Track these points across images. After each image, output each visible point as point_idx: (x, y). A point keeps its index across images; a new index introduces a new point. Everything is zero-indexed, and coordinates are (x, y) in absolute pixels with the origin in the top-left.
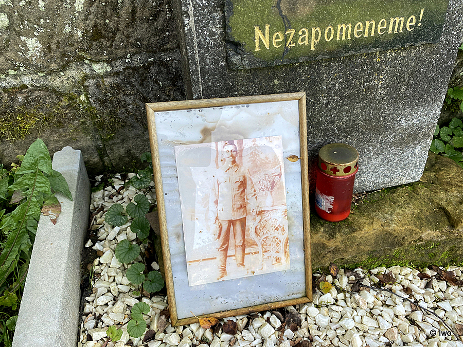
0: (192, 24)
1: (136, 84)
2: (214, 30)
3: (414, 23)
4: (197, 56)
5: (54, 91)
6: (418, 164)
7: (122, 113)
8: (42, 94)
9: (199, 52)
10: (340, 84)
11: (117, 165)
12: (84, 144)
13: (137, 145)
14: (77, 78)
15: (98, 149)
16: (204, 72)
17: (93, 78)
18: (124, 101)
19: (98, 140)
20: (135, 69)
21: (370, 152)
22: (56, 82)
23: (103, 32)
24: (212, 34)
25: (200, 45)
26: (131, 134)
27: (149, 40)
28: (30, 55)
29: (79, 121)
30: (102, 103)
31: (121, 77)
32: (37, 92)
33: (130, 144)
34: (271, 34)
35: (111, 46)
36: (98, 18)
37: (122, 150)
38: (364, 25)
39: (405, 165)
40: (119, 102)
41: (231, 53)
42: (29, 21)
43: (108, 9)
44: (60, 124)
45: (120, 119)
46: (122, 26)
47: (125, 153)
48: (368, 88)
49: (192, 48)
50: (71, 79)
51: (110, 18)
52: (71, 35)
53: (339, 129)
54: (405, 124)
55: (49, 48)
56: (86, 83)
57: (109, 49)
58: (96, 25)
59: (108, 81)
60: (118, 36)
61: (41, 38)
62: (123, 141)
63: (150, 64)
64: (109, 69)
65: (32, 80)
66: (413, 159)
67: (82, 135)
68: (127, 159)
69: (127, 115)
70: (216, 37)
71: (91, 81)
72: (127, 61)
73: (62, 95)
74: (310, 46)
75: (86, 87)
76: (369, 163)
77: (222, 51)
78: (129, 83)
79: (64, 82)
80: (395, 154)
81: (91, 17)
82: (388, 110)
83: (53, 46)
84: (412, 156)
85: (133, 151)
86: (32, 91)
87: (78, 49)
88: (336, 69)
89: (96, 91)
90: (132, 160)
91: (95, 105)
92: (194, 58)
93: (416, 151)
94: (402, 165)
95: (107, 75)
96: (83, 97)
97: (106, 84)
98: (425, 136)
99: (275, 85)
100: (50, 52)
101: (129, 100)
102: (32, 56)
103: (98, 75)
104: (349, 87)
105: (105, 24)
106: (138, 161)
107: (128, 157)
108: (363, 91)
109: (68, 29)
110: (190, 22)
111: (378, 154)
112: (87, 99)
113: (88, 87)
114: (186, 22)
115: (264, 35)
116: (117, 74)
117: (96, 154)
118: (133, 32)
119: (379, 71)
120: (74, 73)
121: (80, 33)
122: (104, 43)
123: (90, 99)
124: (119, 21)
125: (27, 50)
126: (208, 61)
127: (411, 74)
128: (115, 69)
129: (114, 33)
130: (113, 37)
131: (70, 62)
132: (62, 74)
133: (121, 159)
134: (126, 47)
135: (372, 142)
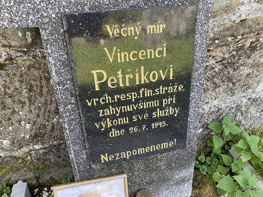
0: (73, 156)
1: (55, 151)
2: (83, 157)
3: (172, 144)
4: (76, 167)
5: (15, 157)
6: (187, 190)
7: (48, 163)
8: (9, 159)
9: (77, 165)
10: (143, 167)
11: (46, 183)
12: (29, 177)
13: (55, 174)
14: (26, 151)
15: (36, 177)
16: (79, 172)
17: (34, 150)
18: (49, 158)
19: (36, 173)
20: (54, 146)
21: (163, 189)
22: (16, 154)
23: (39, 134)
24: (82, 158)
25: (77, 163)
26: (53, 171)
27: (60, 136)
28: (4, 146)
29: (27, 168)
30: (38, 159)
31: (48, 149)
32: (6, 159)
33: (52, 174)
34: (108, 156)
35: (42, 140)
36: (37, 130)
37: (48, 177)
38: (150, 148)
39: (181, 192)
40: (47, 159)
41: (92, 163)
42: (4, 134)
43: (41, 127)
44: (18, 170)
45: (47, 165)
46: (48, 132)
47: (50, 178)
48: (157, 167)
49: (74, 164)
50: (24, 152)
51: (42, 130)
52: (24, 137)
53: (146, 183)
54: (177, 177)
55: (14, 142)
56: (31, 153)
57: (42, 141)
58: (36, 133)
59: (41, 151)
60: (46, 136)
61: (9, 140)
62: (48, 173)
63: (61, 144)
64: (42, 147)
65: (5, 154)
66: (185, 189)
67: (28, 172)
68: (50, 181)
69: (50, 163)
70: (84, 159)
71: (33, 152)
72: (50, 143)
73: (19, 158)
74: (127, 158)
75: (30, 154)
76: (163, 193)
77: (87, 163)
78: (51, 151)
79: (20, 153)
80: (175, 188)
81: (33, 130)
82: (168, 173)
83: (15, 142)
84: (184, 188)
85: (53, 177)
86: (4, 159)
87: (27, 142)
88: (140, 162)
89: (35, 155)
90: (53, 181)
91: (35, 161)
92: (74, 167)
93: (185, 186)
94: (179, 192)
95: (41, 149)
96: (29, 158)
97: (40, 152)
98: (188, 180)
99: (113, 171)
100: (14, 144)
101: (52, 158)
102: (5, 146)
103: (37, 149)
104: (148, 167)
105: (40, 132)
106: (56, 181)
107: (51, 180)
108: (155, 168)
109: (22, 135)
110: (72, 156)
111: (167, 190)
112: (31, 158)
113: (31, 154)
114: (70, 156)
115: (105, 157)
116: (46, 148)
117: (35, 180)
118: (53, 134)
119: (161, 160)
120: (25, 149)
121: (28, 137)
122: (39, 139)
123: (33, 158)
124: (47, 131)
125: (3, 144)
126: (81, 167)
127: (177, 159)
128: (45, 146)
129: (44, 135)
130: (44, 136)
131: (23, 146)
132: (19, 150)
133: (47, 181)
134: (50, 139)
135: (163, 185)
